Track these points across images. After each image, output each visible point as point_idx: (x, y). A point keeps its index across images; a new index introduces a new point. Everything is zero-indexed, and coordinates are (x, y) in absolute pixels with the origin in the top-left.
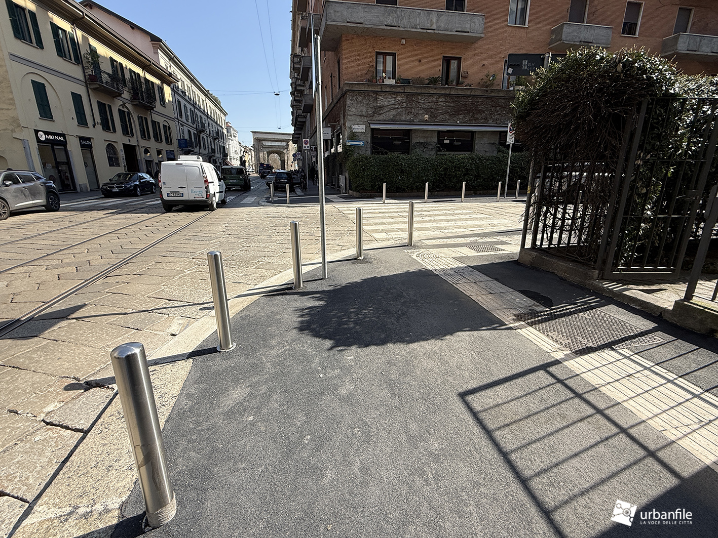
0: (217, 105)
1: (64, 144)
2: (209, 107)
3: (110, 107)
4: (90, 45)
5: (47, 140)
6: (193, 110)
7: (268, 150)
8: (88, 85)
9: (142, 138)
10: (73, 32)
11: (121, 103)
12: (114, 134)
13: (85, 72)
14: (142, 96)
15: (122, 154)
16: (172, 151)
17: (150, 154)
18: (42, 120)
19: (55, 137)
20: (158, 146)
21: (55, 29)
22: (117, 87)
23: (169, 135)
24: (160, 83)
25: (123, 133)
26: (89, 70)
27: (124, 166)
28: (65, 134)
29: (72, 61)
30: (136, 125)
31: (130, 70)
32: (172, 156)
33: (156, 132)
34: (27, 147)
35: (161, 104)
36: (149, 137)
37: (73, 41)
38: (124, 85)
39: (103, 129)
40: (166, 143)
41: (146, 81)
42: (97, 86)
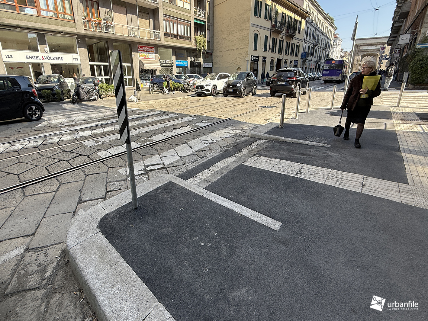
0: (331, 24)
1: (258, 61)
2: (325, 27)
3: (276, 39)
4: (276, 9)
5: (254, 60)
6: (315, 31)
7: (363, 54)
8: (271, 30)
9: (285, 54)
10: (272, 5)
11: (281, 36)
12: (275, 54)
13: (271, 24)
14: (291, 30)
15: (276, 64)
16: (297, 60)
17: (287, 63)
18: (254, 51)
19: (256, 58)
20: (291, 58)
21: (266, 6)
22: (282, 28)
23: (298, 51)
24: (301, 19)
25: (278, 53)
26: (273, 22)
27: (275, 71)
28: (259, 56)
29: (268, 20)
30: (284, 47)
31: (289, 16)
32: (297, 64)
33: (292, 50)
34: (248, 63)
35: (298, 33)
36: (288, 54)
37: (271, 9)
38: (285, 26)
39: (272, 52)
40: (295, 56)
41: (295, 20)
42: (274, 30)
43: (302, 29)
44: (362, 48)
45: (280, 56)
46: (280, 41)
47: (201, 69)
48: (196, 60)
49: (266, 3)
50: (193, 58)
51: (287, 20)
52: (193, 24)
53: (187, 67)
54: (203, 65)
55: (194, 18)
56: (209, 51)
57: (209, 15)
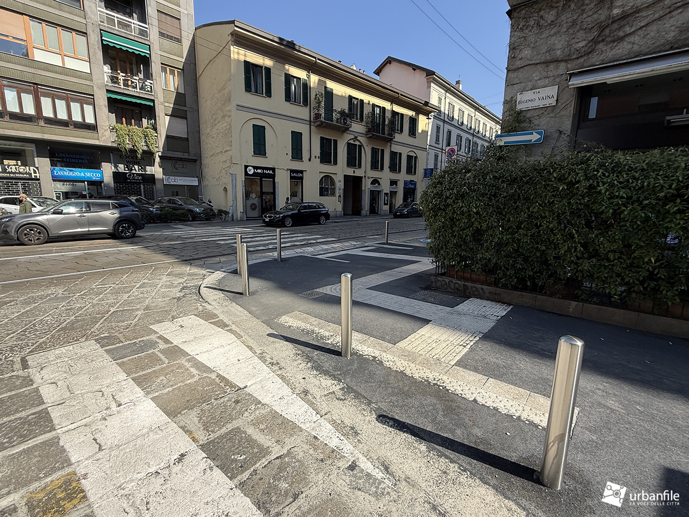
1: (273, 176)
3: (336, 142)
4: (326, 87)
5: (255, 174)
8: (312, 124)
9: (372, 169)
10: (308, 78)
11: (353, 137)
12: (334, 166)
13: (312, 112)
14: (383, 129)
15: (340, 185)
16: (413, 181)
17: (379, 184)
18: (255, 157)
19: (263, 171)
20: (394, 176)
21: (289, 78)
22: (344, 121)
23: (413, 165)
24: (414, 114)
25: (347, 166)
26: (315, 110)
27: (340, 196)
28: (275, 168)
29: (300, 103)
30: (366, 157)
31: (374, 106)
32: (413, 186)
33: (394, 162)
34: (234, 180)
35: (409, 135)
36: (382, 168)
37: (306, 86)
38: (361, 120)
39: (321, 162)
40: (407, 173)
41: (394, 113)
42: (319, 123)
43: (420, 131)
45: (354, 171)
46: (349, 144)
47: (159, 186)
48: (137, 170)
49: (287, 72)
50: (124, 166)
51: (367, 110)
52: (102, 100)
53: (103, 182)
54: (164, 180)
55: (106, 89)
56: (186, 156)
57: (183, 92)
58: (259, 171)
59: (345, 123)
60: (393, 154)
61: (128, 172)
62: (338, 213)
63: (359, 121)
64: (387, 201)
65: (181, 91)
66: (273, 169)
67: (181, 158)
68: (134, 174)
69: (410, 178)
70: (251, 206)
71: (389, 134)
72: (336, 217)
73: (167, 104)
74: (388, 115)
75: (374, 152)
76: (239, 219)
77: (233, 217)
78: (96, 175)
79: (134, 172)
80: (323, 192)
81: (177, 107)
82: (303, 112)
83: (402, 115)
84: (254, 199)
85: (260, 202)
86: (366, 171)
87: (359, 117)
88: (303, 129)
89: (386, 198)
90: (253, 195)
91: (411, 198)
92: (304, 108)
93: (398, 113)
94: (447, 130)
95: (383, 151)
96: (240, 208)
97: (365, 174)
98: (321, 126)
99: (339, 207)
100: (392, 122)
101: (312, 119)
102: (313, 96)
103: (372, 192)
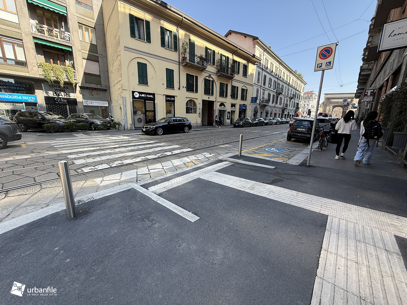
0: (298, 78)
1: (153, 100)
2: (292, 80)
3: (197, 77)
4: (190, 40)
5: (140, 98)
6: (277, 81)
7: (334, 105)
8: (181, 64)
9: (220, 96)
10: (177, 31)
11: (208, 75)
12: (196, 94)
13: (180, 56)
14: (227, 71)
15: (199, 106)
16: (245, 104)
17: (225, 106)
18: (140, 85)
19: (146, 96)
20: (234, 101)
21: (163, 31)
22: (202, 64)
23: (245, 95)
24: (246, 63)
25: (204, 94)
26: (183, 54)
27: (199, 114)
28: (155, 94)
29: (172, 49)
30: (217, 89)
31: (221, 55)
32: (245, 108)
33: (234, 93)
34: (124, 101)
35: (243, 76)
36: (226, 96)
37: (175, 37)
38: (214, 64)
39: (187, 91)
40: (241, 100)
41: (234, 61)
42: (185, 63)
43: (249, 74)
44: (332, 100)
45: (209, 97)
46: (206, 80)
47: (79, 107)
48: (63, 95)
49: (162, 26)
50: (53, 93)
51: (217, 58)
52: (30, 44)
53: (37, 103)
54: (84, 103)
55: (33, 37)
56: (99, 87)
57: (96, 44)
58: (143, 95)
59: (203, 65)
60: (233, 88)
61: (56, 96)
62: (198, 124)
63: (212, 64)
64: (229, 117)
65: (94, 43)
66: (154, 95)
67: (96, 88)
68: (60, 98)
69: (243, 102)
70: (138, 120)
71: (231, 74)
72: (197, 127)
73: (83, 51)
74: (231, 62)
75: (222, 85)
76: (129, 128)
77: (125, 128)
78: (31, 98)
79: (61, 96)
80: (188, 110)
81: (91, 53)
82: (174, 56)
83: (239, 63)
84: (140, 115)
85: (145, 117)
86: (215, 97)
87: (212, 62)
88: (174, 67)
89: (229, 115)
90: (139, 113)
91: (243, 115)
92: (175, 52)
93: (236, 62)
94: (264, 75)
95: (227, 85)
96: (130, 121)
97: (216, 100)
98: (187, 66)
99: (199, 121)
100: (233, 67)
101: (180, 61)
102: (181, 45)
103: (220, 111)
